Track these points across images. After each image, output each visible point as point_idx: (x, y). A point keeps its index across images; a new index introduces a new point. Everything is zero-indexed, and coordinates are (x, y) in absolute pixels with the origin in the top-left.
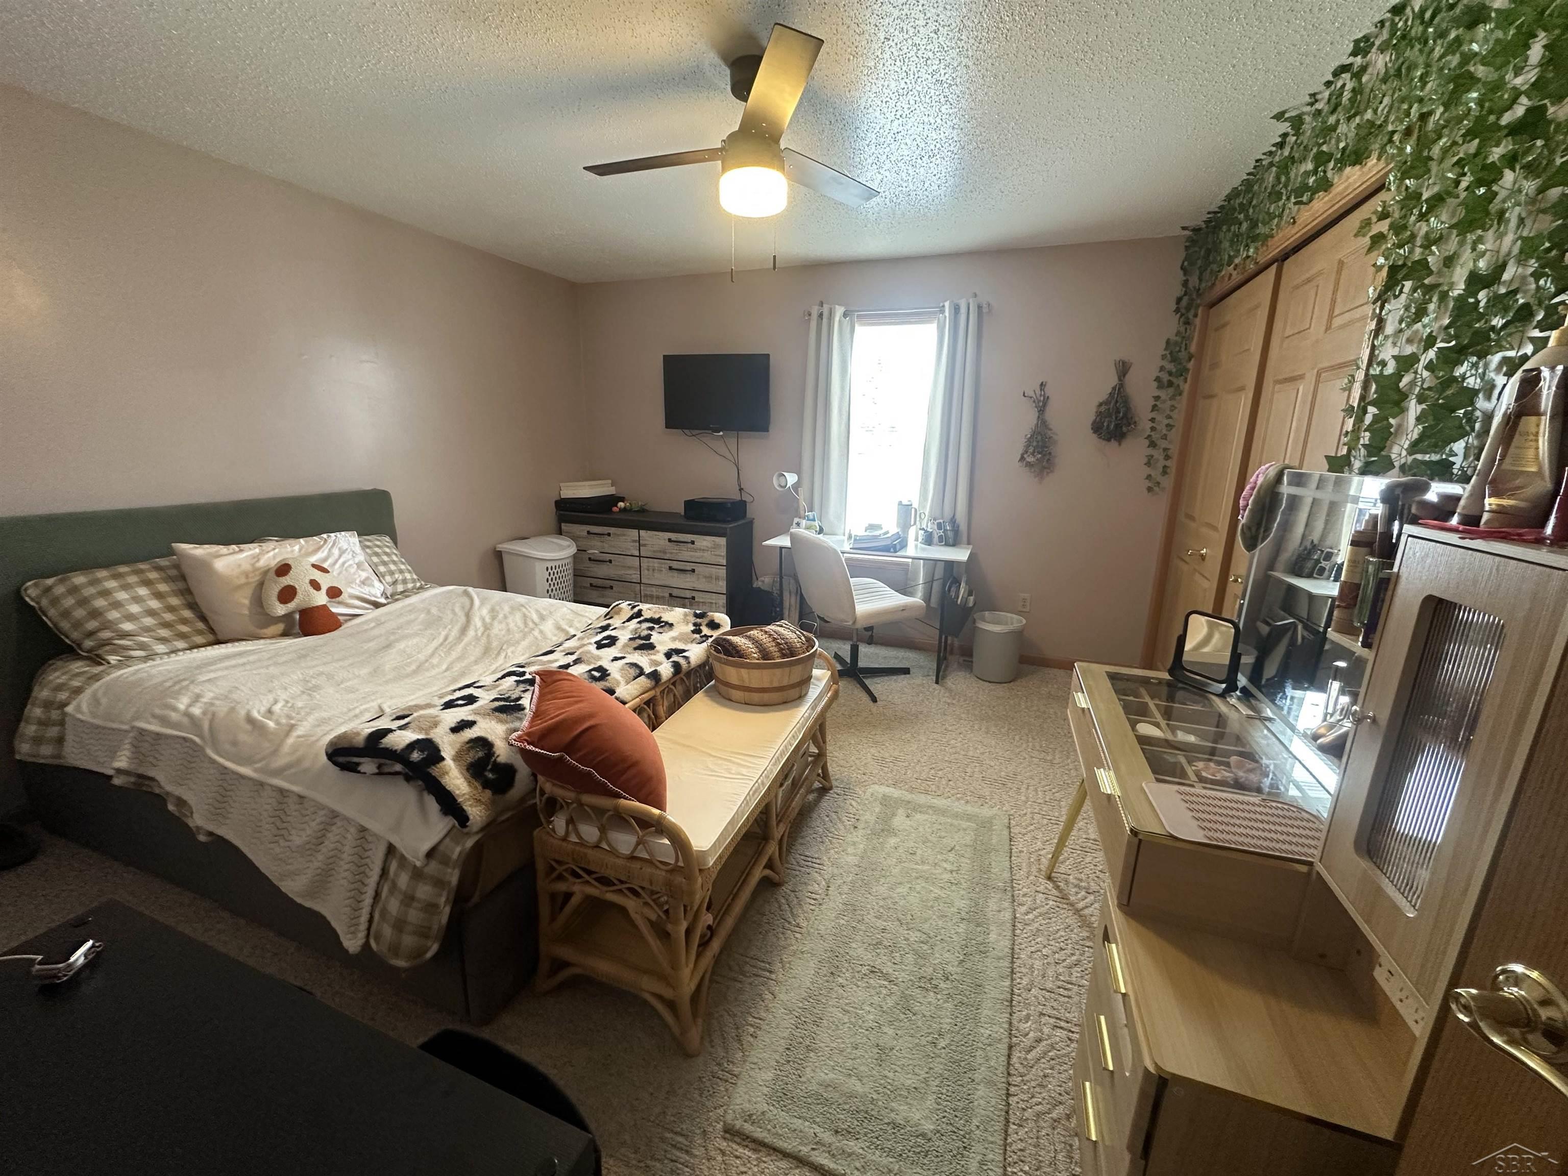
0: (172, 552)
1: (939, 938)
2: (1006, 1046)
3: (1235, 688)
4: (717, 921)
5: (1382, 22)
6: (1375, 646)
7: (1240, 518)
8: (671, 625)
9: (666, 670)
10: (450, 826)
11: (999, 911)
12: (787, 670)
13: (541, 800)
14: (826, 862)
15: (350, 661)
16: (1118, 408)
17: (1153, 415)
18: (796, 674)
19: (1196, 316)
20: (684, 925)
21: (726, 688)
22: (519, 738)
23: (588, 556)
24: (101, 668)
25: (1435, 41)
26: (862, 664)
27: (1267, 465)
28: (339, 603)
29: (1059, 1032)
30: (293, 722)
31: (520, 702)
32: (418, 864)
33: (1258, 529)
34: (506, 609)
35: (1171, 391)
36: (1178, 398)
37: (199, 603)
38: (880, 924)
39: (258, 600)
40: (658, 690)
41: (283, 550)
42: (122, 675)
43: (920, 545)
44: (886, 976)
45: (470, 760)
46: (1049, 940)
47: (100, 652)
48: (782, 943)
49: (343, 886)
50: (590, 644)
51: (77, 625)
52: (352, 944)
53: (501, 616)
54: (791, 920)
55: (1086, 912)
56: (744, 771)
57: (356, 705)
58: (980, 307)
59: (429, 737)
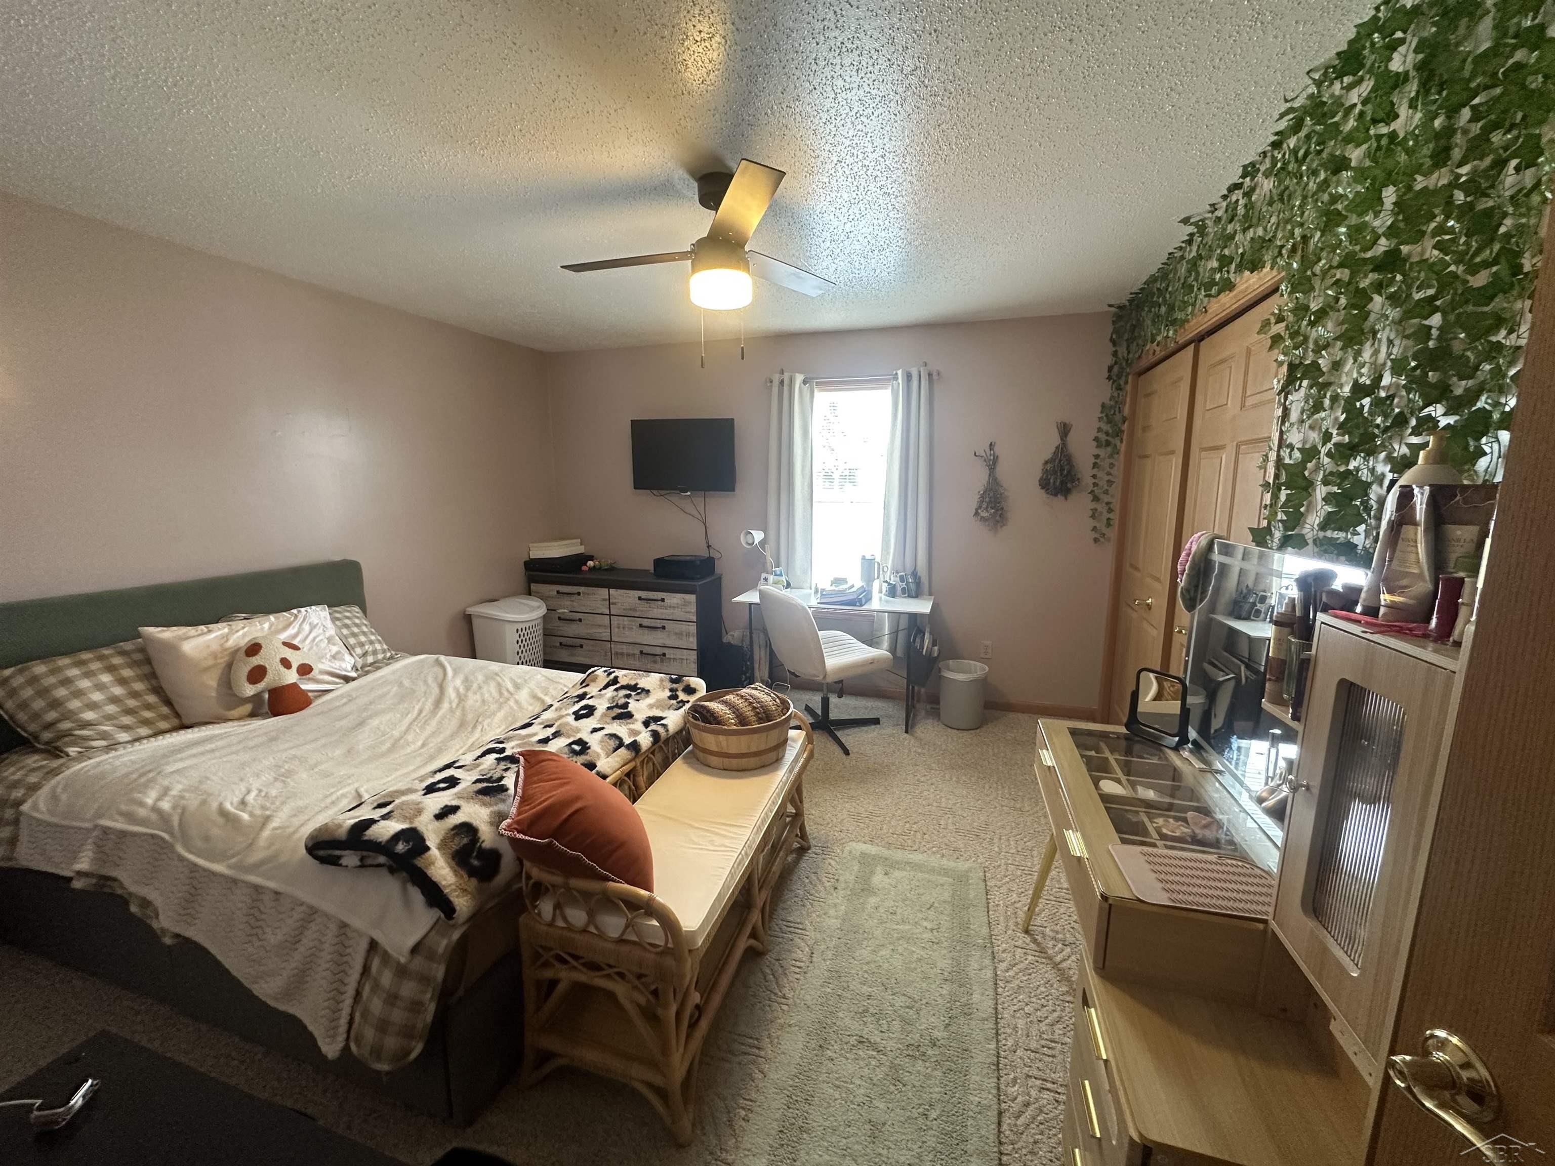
0: (139, 636)
1: (924, 1002)
2: (996, 1113)
3: (1188, 741)
4: (704, 999)
5: (1265, 153)
6: (1303, 720)
7: (1179, 580)
8: (648, 691)
9: (645, 740)
10: (434, 920)
11: (980, 970)
12: (765, 734)
13: (527, 884)
14: (809, 927)
15: (323, 741)
16: (1062, 466)
17: (1095, 471)
18: (773, 738)
19: (1126, 383)
20: (674, 1009)
21: (705, 755)
22: (509, 828)
23: (557, 616)
24: (61, 761)
25: (1308, 178)
26: (834, 715)
27: (1199, 534)
28: (309, 679)
29: (1046, 1095)
30: (268, 813)
31: (502, 783)
32: (403, 960)
33: (1196, 591)
34: (480, 678)
35: (1109, 449)
36: (1116, 456)
37: (164, 686)
38: (865, 989)
39: (227, 682)
40: (638, 761)
41: (253, 628)
42: (83, 768)
43: (884, 597)
44: (874, 1046)
45: (455, 848)
46: (1030, 997)
47: (59, 744)
48: (769, 1016)
49: (321, 986)
50: (568, 715)
51: (36, 716)
52: (331, 1049)
53: (475, 686)
54: (777, 991)
55: (1064, 965)
56: (727, 842)
57: (332, 790)
58: (930, 375)
59: (413, 826)
